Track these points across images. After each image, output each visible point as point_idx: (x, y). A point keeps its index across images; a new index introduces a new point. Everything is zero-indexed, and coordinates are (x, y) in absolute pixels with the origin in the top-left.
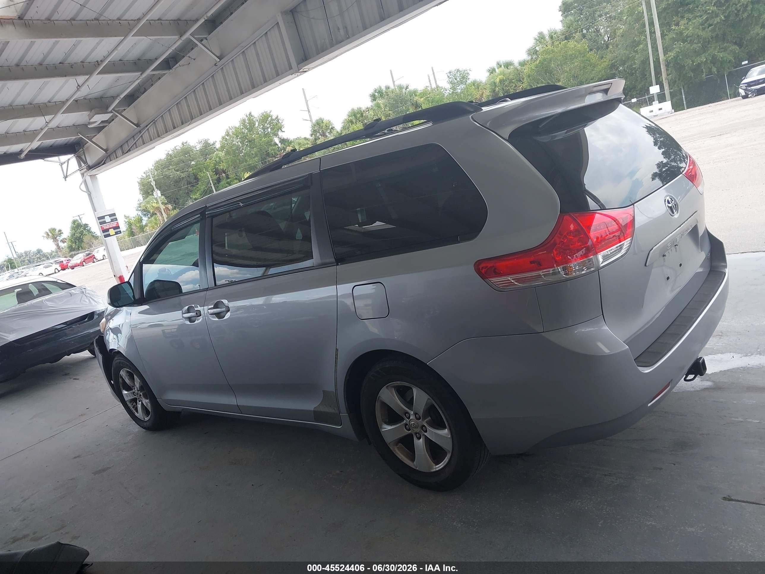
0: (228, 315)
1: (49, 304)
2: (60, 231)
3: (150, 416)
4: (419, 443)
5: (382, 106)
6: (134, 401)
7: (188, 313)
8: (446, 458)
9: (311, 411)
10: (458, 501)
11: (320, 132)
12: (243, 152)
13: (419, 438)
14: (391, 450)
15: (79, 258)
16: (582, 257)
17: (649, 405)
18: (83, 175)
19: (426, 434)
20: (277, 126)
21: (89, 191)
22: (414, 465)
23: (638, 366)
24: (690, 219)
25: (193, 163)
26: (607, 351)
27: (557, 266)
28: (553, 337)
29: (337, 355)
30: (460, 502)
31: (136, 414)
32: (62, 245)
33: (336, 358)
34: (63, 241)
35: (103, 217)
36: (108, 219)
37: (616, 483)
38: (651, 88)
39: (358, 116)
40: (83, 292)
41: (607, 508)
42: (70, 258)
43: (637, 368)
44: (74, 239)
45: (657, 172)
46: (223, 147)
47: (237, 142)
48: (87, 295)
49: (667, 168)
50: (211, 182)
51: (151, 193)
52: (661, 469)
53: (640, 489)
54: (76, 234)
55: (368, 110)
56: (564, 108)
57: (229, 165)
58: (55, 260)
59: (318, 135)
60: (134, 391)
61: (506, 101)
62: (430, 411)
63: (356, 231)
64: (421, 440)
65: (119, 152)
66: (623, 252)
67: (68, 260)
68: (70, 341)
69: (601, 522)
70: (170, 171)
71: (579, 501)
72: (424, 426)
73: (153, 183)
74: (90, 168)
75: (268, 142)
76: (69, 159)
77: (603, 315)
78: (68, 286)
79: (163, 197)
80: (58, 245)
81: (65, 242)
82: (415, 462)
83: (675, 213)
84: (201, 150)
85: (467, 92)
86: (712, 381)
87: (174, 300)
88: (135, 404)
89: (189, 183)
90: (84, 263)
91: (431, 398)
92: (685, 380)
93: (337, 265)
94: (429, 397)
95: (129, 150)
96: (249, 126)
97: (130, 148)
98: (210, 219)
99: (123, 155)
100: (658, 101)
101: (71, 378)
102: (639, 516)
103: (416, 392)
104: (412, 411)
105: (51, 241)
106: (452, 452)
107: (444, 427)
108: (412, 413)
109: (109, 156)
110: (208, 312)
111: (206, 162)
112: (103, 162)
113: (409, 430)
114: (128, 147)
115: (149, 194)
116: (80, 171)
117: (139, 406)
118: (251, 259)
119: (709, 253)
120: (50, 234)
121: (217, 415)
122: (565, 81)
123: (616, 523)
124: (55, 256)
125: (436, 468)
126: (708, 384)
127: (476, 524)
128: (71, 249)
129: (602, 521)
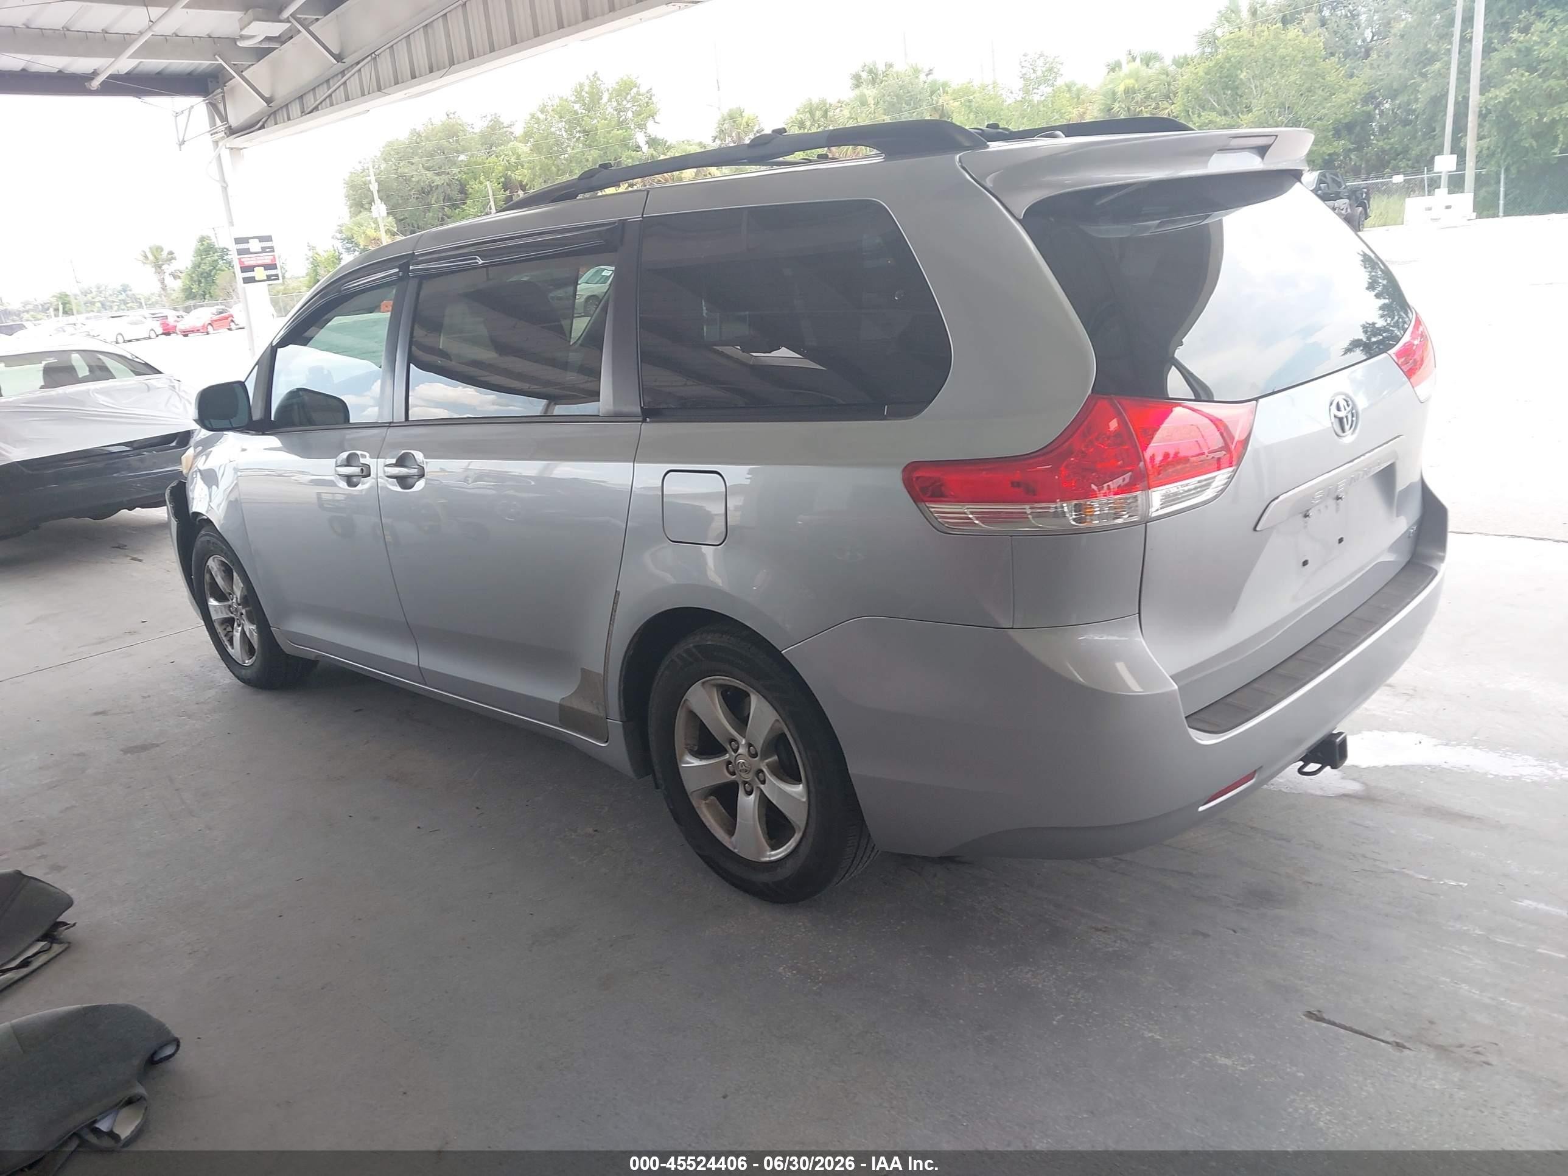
0: (420, 485)
1: (102, 399)
2: (171, 253)
3: (254, 658)
4: (748, 803)
5: (871, 101)
6: (229, 622)
7: (346, 466)
8: (792, 839)
9: (555, 703)
10: (800, 926)
11: (734, 134)
12: (567, 151)
13: (749, 793)
14: (693, 806)
15: (203, 314)
16: (1120, 491)
17: (1201, 809)
18: (216, 143)
19: (762, 786)
20: (646, 111)
21: (224, 181)
22: (731, 843)
23: (1190, 727)
24: (1379, 449)
25: (462, 157)
26: (1135, 687)
27: (1062, 500)
28: (1030, 642)
29: (615, 603)
30: (803, 930)
31: (229, 649)
32: (169, 281)
33: (614, 610)
34: (175, 277)
35: (246, 240)
36: (255, 246)
37: (1112, 947)
38: (1437, 158)
39: (818, 114)
40: (174, 387)
41: (1078, 992)
42: (184, 314)
43: (1187, 730)
44: (197, 276)
45: (1362, 340)
46: (527, 136)
47: (559, 128)
48: (181, 394)
49: (1381, 337)
50: (492, 203)
51: (367, 206)
52: (1205, 935)
53: (1154, 967)
54: (202, 266)
55: (840, 105)
56: (1171, 172)
57: (535, 175)
58: (153, 312)
59: (727, 142)
60: (230, 603)
61: (1055, 137)
62: (777, 743)
63: (737, 361)
64: (752, 797)
65: (295, 109)
66: (1209, 494)
67: (178, 317)
68: (133, 482)
69: (1058, 1017)
70: (413, 167)
71: (1032, 971)
72: (762, 771)
73: (374, 187)
74: (232, 132)
75: (624, 139)
76: (192, 107)
77: (1139, 613)
78: (148, 370)
79: (391, 218)
80: (162, 281)
81: (179, 277)
82: (733, 838)
83: (1348, 432)
84: (483, 135)
85: (1053, 103)
86: (1363, 783)
87: (333, 436)
88: (230, 629)
89: (447, 198)
90: (210, 329)
91: (781, 720)
92: (1300, 771)
93: (644, 421)
94: (778, 718)
95: (316, 108)
96: (588, 99)
97: (319, 104)
98: (417, 280)
99: (302, 116)
100: (1447, 189)
101: (127, 556)
102: (1135, 1018)
103: (756, 703)
104: (744, 737)
105: (150, 270)
106: (806, 829)
107: (798, 781)
108: (744, 742)
109: (274, 113)
110: (384, 472)
111: (488, 161)
112: (261, 123)
113: (733, 774)
114: (315, 100)
115: (362, 207)
116: (212, 135)
117: (237, 635)
118: (520, 376)
119: (1413, 525)
120: (151, 257)
121: (381, 679)
122: (1262, 112)
123: (1088, 1024)
124: (157, 303)
125: (771, 856)
126: (1352, 787)
127: (821, 978)
128: (189, 294)
129: (1062, 1016)
